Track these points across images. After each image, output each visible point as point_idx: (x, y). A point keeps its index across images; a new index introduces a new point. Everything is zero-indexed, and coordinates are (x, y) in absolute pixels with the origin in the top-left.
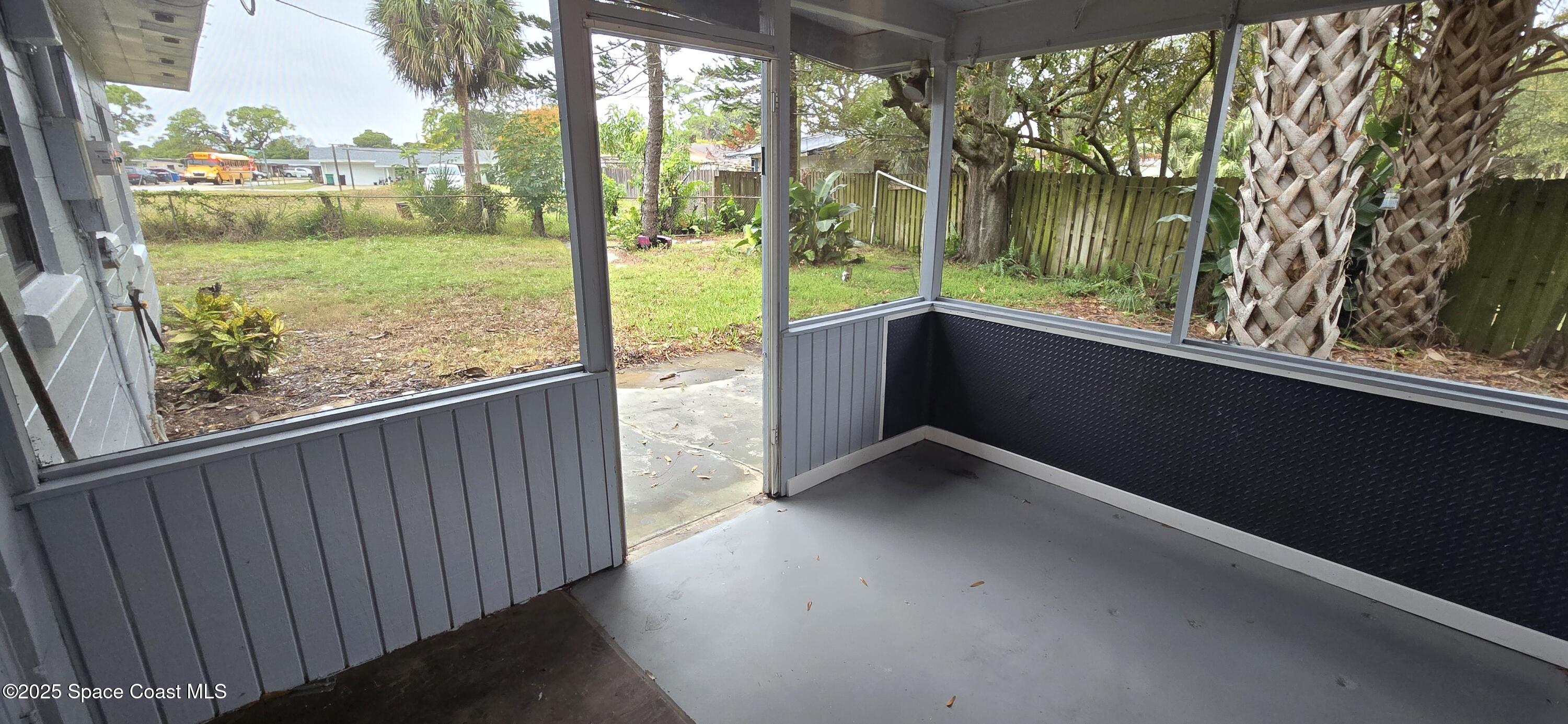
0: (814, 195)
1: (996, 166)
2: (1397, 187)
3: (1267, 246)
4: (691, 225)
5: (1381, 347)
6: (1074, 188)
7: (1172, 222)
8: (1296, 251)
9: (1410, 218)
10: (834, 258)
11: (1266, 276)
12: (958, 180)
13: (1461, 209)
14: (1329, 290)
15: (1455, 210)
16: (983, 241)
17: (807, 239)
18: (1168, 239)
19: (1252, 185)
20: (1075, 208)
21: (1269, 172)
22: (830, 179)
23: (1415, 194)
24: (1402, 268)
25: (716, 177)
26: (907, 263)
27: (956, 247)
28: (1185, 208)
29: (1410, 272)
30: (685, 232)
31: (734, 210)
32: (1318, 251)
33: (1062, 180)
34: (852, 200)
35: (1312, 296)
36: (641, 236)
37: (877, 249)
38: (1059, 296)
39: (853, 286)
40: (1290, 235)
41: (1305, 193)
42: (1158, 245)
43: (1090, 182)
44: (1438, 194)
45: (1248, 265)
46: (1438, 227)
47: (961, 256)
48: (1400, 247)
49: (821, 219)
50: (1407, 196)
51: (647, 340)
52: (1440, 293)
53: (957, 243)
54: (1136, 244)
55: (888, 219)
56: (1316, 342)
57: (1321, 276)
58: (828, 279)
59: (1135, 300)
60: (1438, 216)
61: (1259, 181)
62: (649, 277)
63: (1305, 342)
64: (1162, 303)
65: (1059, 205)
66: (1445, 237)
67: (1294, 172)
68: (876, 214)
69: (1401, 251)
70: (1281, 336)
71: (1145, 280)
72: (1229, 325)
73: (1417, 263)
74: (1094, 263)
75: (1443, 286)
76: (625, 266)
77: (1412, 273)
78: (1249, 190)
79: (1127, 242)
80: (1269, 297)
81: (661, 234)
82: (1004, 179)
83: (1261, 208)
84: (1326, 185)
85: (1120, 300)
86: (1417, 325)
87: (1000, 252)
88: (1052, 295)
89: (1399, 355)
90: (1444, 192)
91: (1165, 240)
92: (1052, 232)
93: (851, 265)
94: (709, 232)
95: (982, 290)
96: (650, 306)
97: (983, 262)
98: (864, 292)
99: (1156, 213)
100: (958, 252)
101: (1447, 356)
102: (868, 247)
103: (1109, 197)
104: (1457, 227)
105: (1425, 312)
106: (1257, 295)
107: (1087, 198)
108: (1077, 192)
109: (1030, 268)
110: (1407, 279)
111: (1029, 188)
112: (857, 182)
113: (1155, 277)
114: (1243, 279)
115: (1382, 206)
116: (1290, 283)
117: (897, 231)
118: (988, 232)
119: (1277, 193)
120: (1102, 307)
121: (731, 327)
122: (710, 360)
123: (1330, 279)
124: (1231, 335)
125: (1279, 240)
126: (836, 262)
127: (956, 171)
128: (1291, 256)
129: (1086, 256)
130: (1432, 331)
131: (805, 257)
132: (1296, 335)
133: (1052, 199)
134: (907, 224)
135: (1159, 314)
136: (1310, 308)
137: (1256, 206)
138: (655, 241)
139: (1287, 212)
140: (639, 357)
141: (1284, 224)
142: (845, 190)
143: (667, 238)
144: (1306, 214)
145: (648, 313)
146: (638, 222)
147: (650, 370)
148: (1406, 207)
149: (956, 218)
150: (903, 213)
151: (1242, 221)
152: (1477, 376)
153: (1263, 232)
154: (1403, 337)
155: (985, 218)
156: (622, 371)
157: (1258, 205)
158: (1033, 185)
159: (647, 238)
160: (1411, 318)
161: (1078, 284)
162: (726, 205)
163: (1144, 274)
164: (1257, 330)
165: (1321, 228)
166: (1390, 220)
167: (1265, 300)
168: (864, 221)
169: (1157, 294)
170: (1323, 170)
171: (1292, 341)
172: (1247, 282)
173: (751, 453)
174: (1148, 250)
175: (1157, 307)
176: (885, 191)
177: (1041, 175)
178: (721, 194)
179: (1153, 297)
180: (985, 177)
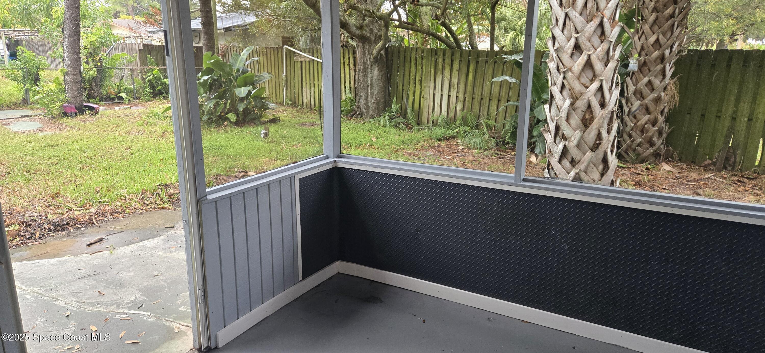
0: (231, 66)
1: (376, 42)
2: (636, 56)
3: (568, 102)
4: (119, 93)
5: (636, 164)
6: (433, 59)
7: (501, 81)
8: (586, 105)
9: (645, 77)
10: (254, 119)
11: (569, 123)
12: (349, 53)
13: (672, 70)
14: (609, 132)
15: (669, 73)
16: (371, 101)
17: (228, 104)
18: (499, 95)
19: (555, 59)
20: (436, 74)
21: (565, 49)
22: (245, 53)
23: (647, 61)
24: (644, 111)
25: (140, 50)
26: (314, 120)
27: (351, 106)
28: (509, 72)
29: (648, 112)
30: (113, 99)
31: (160, 79)
32: (600, 105)
33: (425, 53)
34: (266, 70)
35: (599, 136)
36: (66, 105)
37: (290, 110)
38: (430, 141)
39: (272, 142)
40: (582, 94)
41: (589, 64)
42: (493, 100)
43: (444, 55)
44: (659, 61)
45: (557, 116)
46: (661, 82)
47: (356, 113)
48: (641, 96)
49: (239, 86)
50: (642, 62)
51: (73, 206)
52: (666, 125)
53: (353, 103)
54: (479, 99)
55: (296, 85)
56: (604, 169)
57: (603, 122)
58: (249, 137)
59: (482, 141)
60: (660, 75)
61: (560, 56)
62: (75, 144)
63: (597, 169)
64: (500, 141)
65: (424, 72)
66: (665, 89)
67: (581, 49)
68: (287, 80)
69: (642, 99)
70: (582, 166)
71: (487, 125)
72: (548, 160)
73: (652, 107)
74: (452, 114)
75: (666, 121)
76: (49, 133)
77: (649, 114)
78: (553, 62)
79: (473, 98)
80: (573, 139)
81: (89, 102)
82: (383, 52)
83: (562, 76)
84: (601, 58)
85: (472, 142)
86: (655, 148)
87: (385, 109)
88: (425, 141)
89: (647, 169)
90: (662, 59)
91: (498, 95)
92: (421, 92)
93: (269, 124)
94: (137, 98)
95: (374, 140)
96: (75, 172)
97: (373, 117)
98: (280, 147)
99: (490, 77)
100: (353, 110)
101: (674, 167)
102: (282, 108)
103: (458, 66)
104: (671, 82)
105: (658, 138)
106: (564, 138)
107: (443, 66)
108: (436, 62)
109: (408, 120)
110: (646, 118)
111: (402, 58)
112: (269, 55)
113: (494, 123)
114: (554, 127)
115: (629, 69)
116: (584, 129)
117: (304, 94)
118: (375, 93)
119: (571, 64)
120: (461, 147)
121: (160, 187)
122: (140, 220)
123: (609, 125)
124: (550, 167)
125: (575, 98)
126: (255, 121)
127: (345, 46)
128: (584, 109)
129: (446, 109)
130: (663, 151)
131: (228, 119)
132: (592, 165)
133: (419, 68)
134: (312, 89)
135: (499, 150)
136: (599, 145)
137: (558, 74)
138: (81, 108)
139: (579, 78)
140: (64, 225)
141: (577, 87)
142: (258, 62)
143: (95, 106)
144: (591, 79)
145: (74, 179)
146: (63, 91)
147: (76, 236)
148: (642, 70)
149: (350, 83)
150: (308, 79)
151: (550, 85)
152: (692, 179)
153: (565, 93)
154: (648, 156)
155: (372, 84)
156: (44, 241)
157: (560, 73)
158: (405, 57)
159: (72, 106)
160: (652, 144)
161: (443, 130)
162: (152, 74)
163: (486, 121)
164: (566, 163)
165: (601, 88)
166: (634, 78)
167: (570, 141)
168: (277, 87)
169: (497, 135)
170: (598, 48)
171: (590, 169)
172: (557, 128)
173: (181, 309)
174: (487, 105)
175: (497, 145)
176: (292, 62)
177: (408, 50)
178: (147, 65)
179: (494, 138)
180: (369, 51)
